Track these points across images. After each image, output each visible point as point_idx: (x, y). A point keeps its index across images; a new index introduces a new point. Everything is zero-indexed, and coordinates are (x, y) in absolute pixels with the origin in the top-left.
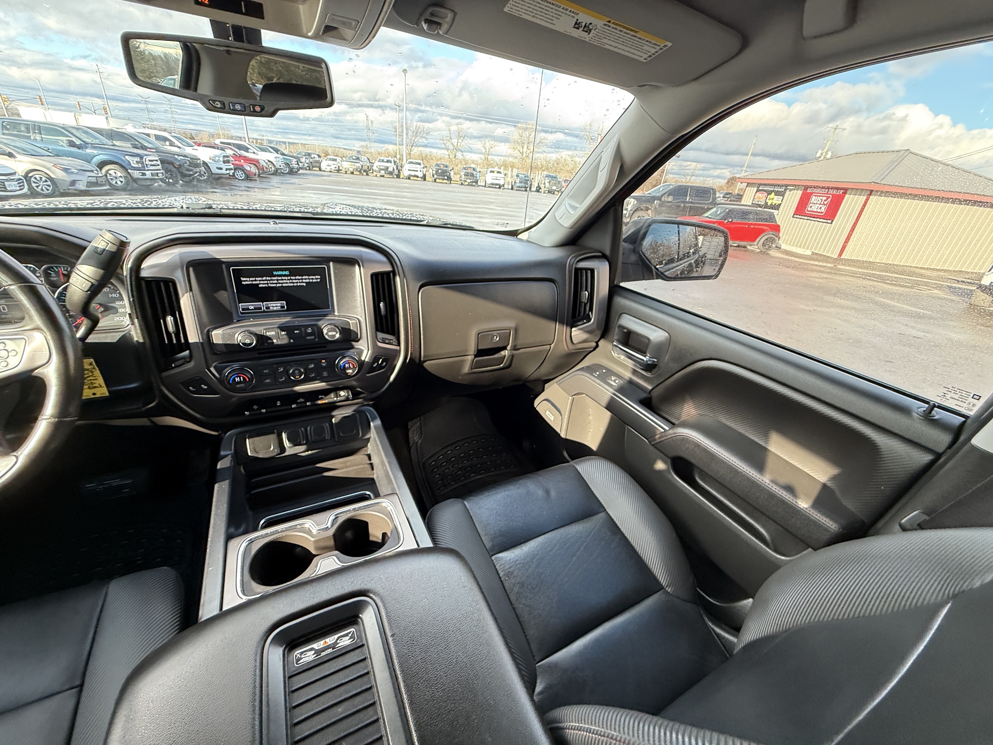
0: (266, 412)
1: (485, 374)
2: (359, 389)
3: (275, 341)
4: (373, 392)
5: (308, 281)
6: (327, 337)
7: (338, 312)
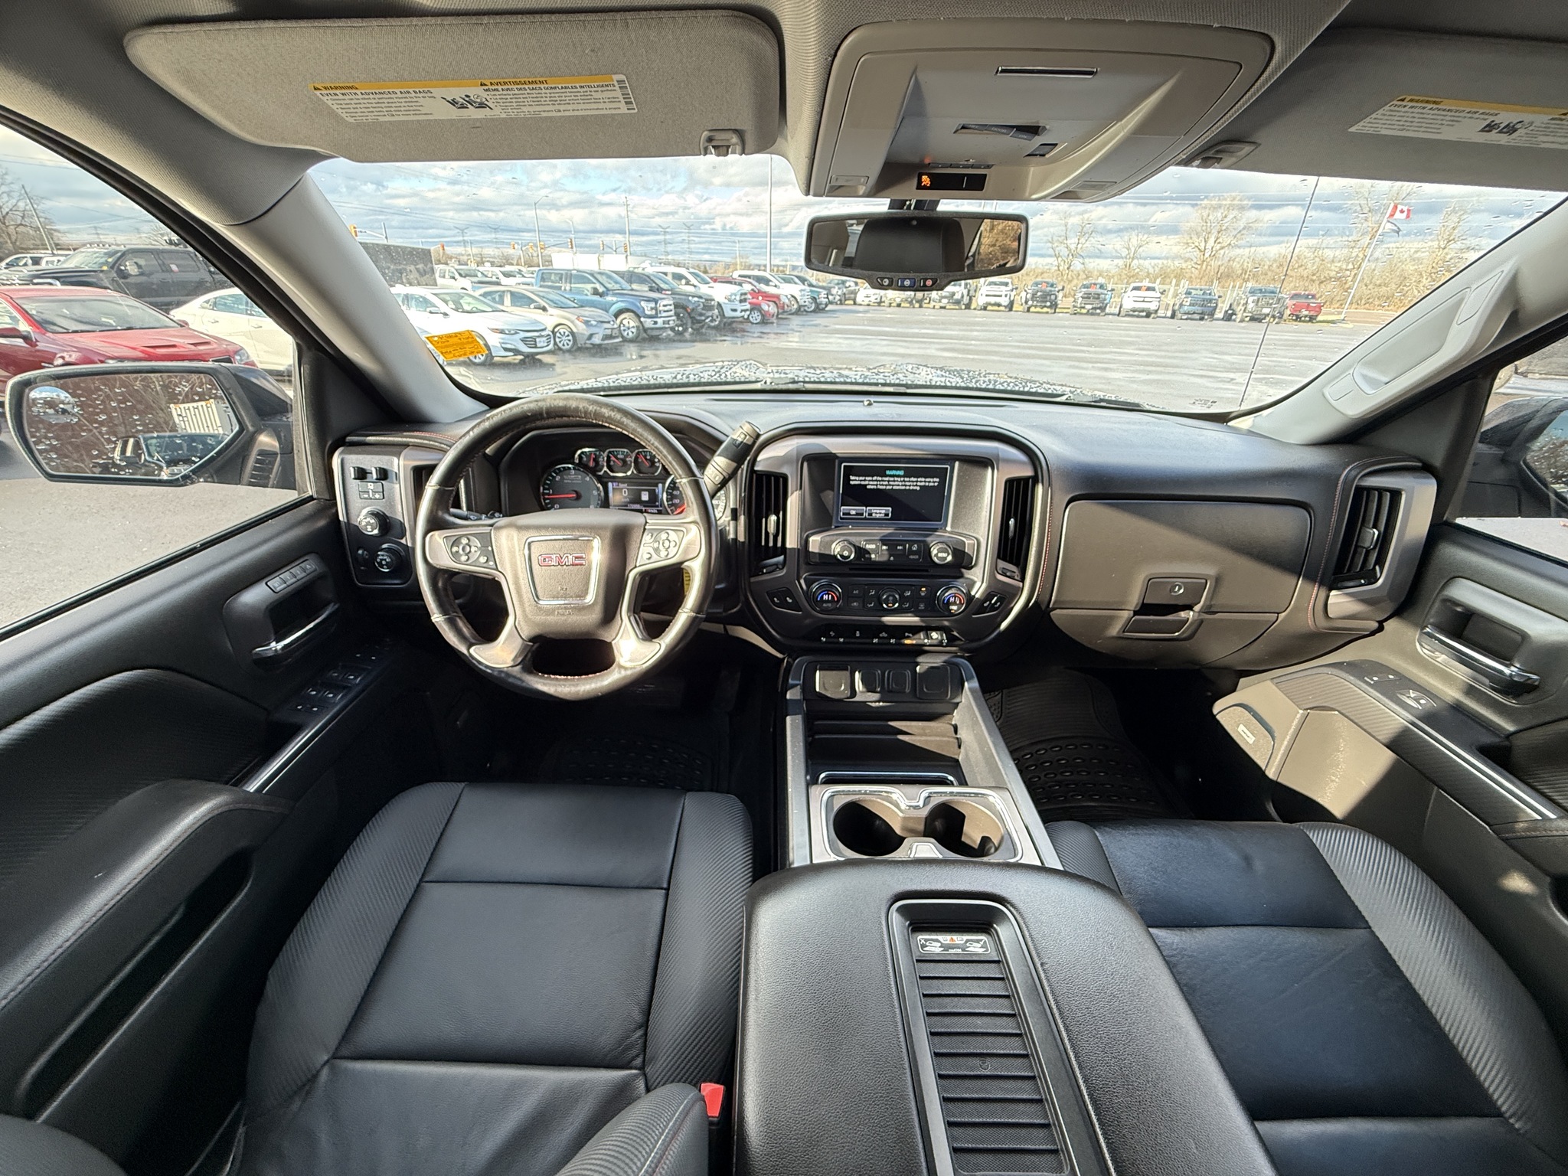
0: (844, 643)
1: (1144, 642)
2: (955, 633)
3: (873, 556)
4: (972, 641)
5: (923, 484)
6: (935, 559)
7: (952, 527)
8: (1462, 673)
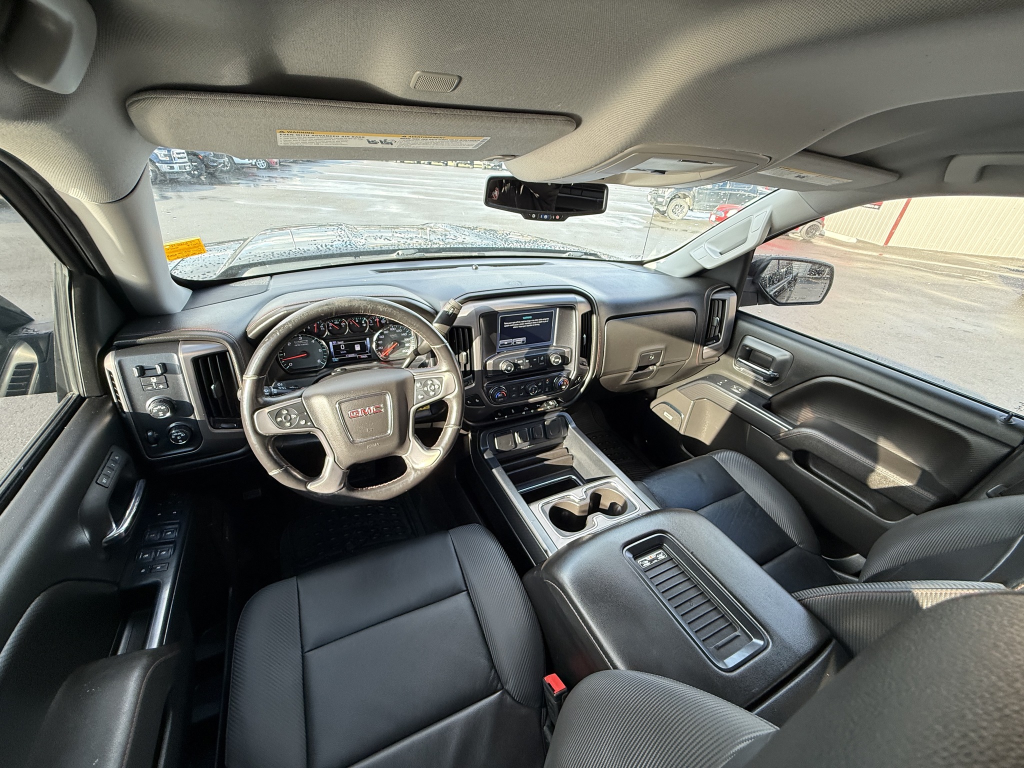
0: (507, 418)
1: (634, 384)
2: (560, 399)
3: (522, 367)
4: (568, 402)
5: (541, 322)
6: (553, 363)
7: (556, 343)
8: (752, 375)
